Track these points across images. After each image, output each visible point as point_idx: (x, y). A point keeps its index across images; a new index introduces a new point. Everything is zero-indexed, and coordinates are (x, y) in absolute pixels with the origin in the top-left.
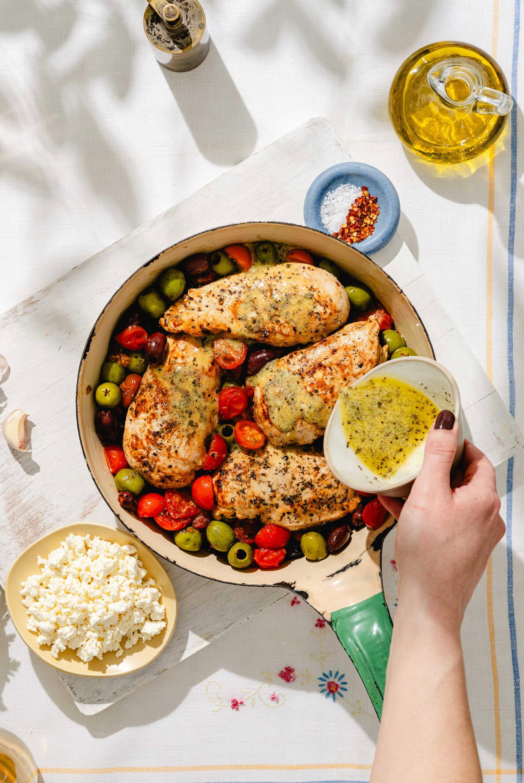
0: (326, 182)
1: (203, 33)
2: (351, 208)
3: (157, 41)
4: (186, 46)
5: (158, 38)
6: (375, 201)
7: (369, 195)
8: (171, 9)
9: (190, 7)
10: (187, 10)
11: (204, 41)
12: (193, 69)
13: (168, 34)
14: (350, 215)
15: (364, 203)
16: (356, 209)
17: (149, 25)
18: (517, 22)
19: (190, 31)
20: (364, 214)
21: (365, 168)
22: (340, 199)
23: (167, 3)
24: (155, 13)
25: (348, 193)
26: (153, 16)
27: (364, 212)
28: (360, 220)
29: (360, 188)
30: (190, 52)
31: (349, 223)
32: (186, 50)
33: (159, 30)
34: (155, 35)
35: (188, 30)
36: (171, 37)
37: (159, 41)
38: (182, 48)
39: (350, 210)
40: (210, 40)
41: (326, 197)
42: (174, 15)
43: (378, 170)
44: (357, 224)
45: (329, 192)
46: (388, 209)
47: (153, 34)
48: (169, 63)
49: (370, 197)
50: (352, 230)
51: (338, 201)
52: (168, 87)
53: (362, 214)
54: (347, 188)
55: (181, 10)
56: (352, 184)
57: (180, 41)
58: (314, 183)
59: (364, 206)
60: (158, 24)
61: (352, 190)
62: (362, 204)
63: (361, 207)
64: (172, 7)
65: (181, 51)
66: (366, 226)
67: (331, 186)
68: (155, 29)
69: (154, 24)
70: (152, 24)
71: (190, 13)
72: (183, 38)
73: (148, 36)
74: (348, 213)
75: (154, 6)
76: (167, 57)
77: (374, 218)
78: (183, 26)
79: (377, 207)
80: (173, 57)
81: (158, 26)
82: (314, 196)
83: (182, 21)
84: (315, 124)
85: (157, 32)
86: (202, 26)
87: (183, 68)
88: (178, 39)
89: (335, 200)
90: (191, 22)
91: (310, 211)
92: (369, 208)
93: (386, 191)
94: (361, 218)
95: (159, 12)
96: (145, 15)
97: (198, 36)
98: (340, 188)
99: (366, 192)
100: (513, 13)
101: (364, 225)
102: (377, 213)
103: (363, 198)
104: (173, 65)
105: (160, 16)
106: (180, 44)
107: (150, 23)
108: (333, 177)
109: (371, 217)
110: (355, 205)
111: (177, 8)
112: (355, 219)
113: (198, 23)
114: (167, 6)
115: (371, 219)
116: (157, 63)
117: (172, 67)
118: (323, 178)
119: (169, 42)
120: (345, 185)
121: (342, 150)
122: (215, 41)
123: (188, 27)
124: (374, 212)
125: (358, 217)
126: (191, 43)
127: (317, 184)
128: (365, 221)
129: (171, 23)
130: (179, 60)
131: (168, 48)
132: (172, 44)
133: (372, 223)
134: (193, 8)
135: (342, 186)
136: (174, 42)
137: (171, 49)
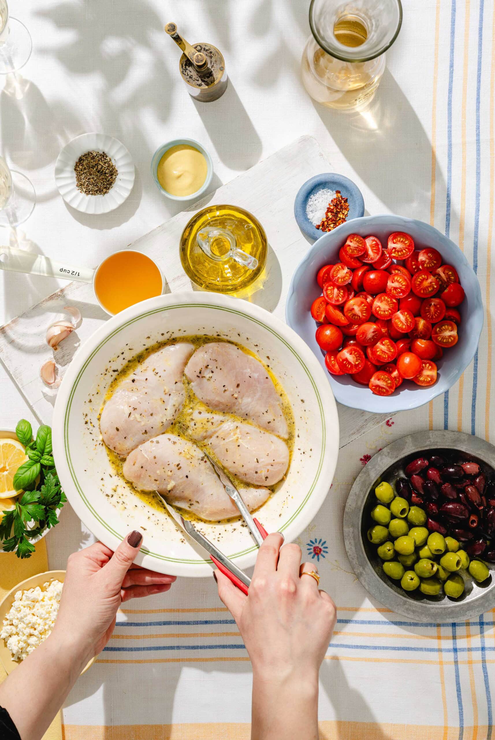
0: (310, 188)
1: (223, 74)
2: (328, 206)
3: (189, 79)
4: (210, 83)
5: (190, 77)
6: (346, 201)
7: (341, 197)
8: (200, 56)
9: (213, 55)
10: (211, 57)
11: (224, 80)
12: (216, 100)
13: (197, 75)
14: (328, 212)
15: (338, 203)
16: (332, 208)
17: (184, 68)
18: (452, 66)
19: (214, 72)
20: (338, 210)
21: (338, 177)
22: (320, 200)
23: (197, 52)
24: (188, 60)
25: (326, 196)
26: (186, 61)
27: (338, 209)
28: (336, 215)
29: (334, 192)
30: (213, 88)
31: (327, 218)
32: (210, 86)
33: (191, 72)
34: (188, 75)
35: (212, 72)
36: (199, 77)
37: (191, 80)
38: (207, 84)
39: (328, 208)
40: (228, 79)
41: (310, 199)
42: (202, 61)
43: (347, 178)
44: (333, 218)
45: (312, 195)
46: (355, 206)
47: (187, 75)
48: (198, 96)
49: (342, 198)
50: (330, 222)
51: (319, 202)
52: (197, 113)
53: (337, 211)
54: (325, 192)
55: (207, 57)
56: (329, 189)
57: (206, 80)
58: (301, 189)
59: (338, 205)
60: (190, 67)
61: (329, 193)
62: (337, 203)
63: (336, 206)
64: (200, 55)
65: (207, 87)
66: (340, 219)
67: (314, 191)
68: (188, 71)
69: (187, 67)
70: (185, 67)
71: (213, 59)
72: (208, 77)
73: (183, 76)
74: (326, 210)
75: (187, 54)
76: (197, 91)
77: (346, 213)
78: (208, 69)
79: (347, 205)
80: (201, 91)
81: (190, 69)
82: (301, 198)
83: (207, 65)
84: (305, 140)
85: (189, 73)
86: (222, 69)
87: (208, 99)
88: (205, 78)
89: (317, 201)
90: (214, 66)
91: (298, 209)
92: (342, 206)
93: (353, 193)
94: (336, 213)
95: (191, 59)
96: (180, 61)
97: (219, 76)
98: (320, 192)
99: (339, 195)
100: (448, 60)
101: (338, 219)
102: (348, 210)
103: (337, 199)
104: (201, 97)
105: (192, 61)
106: (206, 82)
107: (184, 66)
108: (315, 185)
109: (343, 212)
110: (332, 204)
111: (204, 55)
112: (331, 215)
113: (219, 66)
114: (196, 54)
115: (343, 214)
116: (189, 95)
117: (200, 98)
118: (307, 186)
119: (198, 80)
120: (323, 190)
121: (324, 159)
122: (232, 80)
123: (212, 69)
124: (346, 209)
125: (334, 213)
126: (214, 81)
127: (303, 190)
128: (339, 215)
129: (200, 67)
130: (205, 93)
131: (198, 85)
132: (200, 82)
133: (344, 217)
134: (216, 55)
135: (322, 190)
136: (202, 80)
137: (200, 85)
